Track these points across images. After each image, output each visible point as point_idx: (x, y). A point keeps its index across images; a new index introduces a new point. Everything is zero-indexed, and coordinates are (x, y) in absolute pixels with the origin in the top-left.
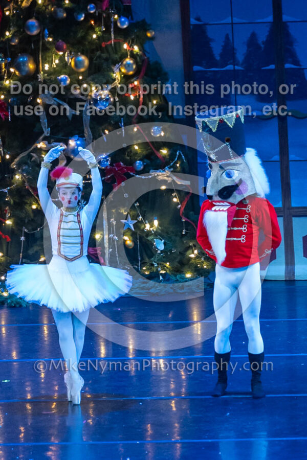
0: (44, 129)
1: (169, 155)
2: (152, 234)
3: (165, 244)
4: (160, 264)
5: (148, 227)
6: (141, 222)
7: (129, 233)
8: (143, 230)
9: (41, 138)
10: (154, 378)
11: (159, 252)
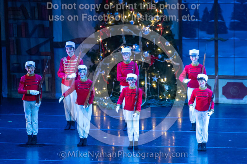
0: (124, 41)
2: (164, 83)
3: (169, 87)
4: (166, 95)
5: (162, 80)
6: (160, 79)
7: (155, 83)
8: (160, 82)
9: (122, 44)
10: (162, 139)
11: (166, 90)
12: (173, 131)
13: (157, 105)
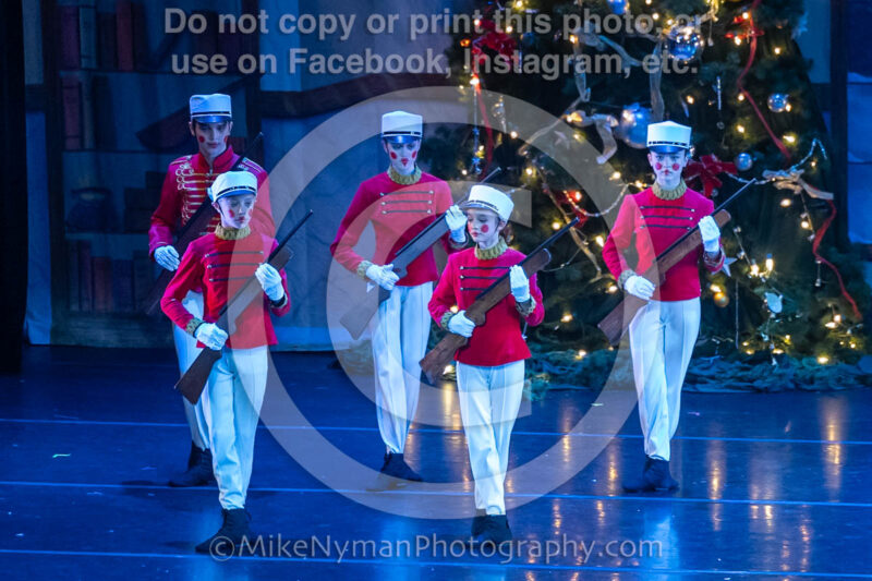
0: (580, 90)
1: (798, 146)
2: (762, 284)
3: (784, 302)
4: (774, 338)
5: (755, 270)
6: (744, 262)
7: (722, 280)
8: (746, 276)
9: (574, 104)
11: (773, 316)
12: (805, 504)
13: (730, 382)
